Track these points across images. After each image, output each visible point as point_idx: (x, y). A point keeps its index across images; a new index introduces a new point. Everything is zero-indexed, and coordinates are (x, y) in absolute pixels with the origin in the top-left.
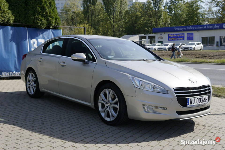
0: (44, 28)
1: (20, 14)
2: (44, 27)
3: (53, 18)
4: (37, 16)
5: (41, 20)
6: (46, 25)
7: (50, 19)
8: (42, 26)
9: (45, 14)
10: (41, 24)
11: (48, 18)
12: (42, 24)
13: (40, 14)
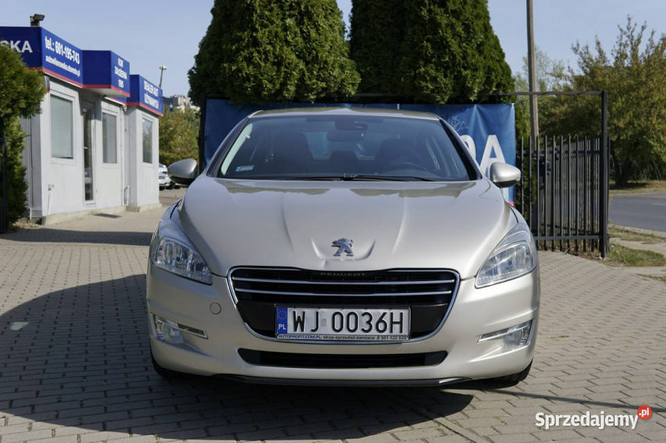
0: (446, 103)
1: (380, 69)
2: (446, 100)
3: (476, 70)
4: (423, 69)
5: (434, 80)
6: (449, 92)
7: (464, 73)
8: (438, 97)
9: (447, 59)
10: (433, 91)
11: (459, 72)
12: (438, 90)
13: (431, 62)
